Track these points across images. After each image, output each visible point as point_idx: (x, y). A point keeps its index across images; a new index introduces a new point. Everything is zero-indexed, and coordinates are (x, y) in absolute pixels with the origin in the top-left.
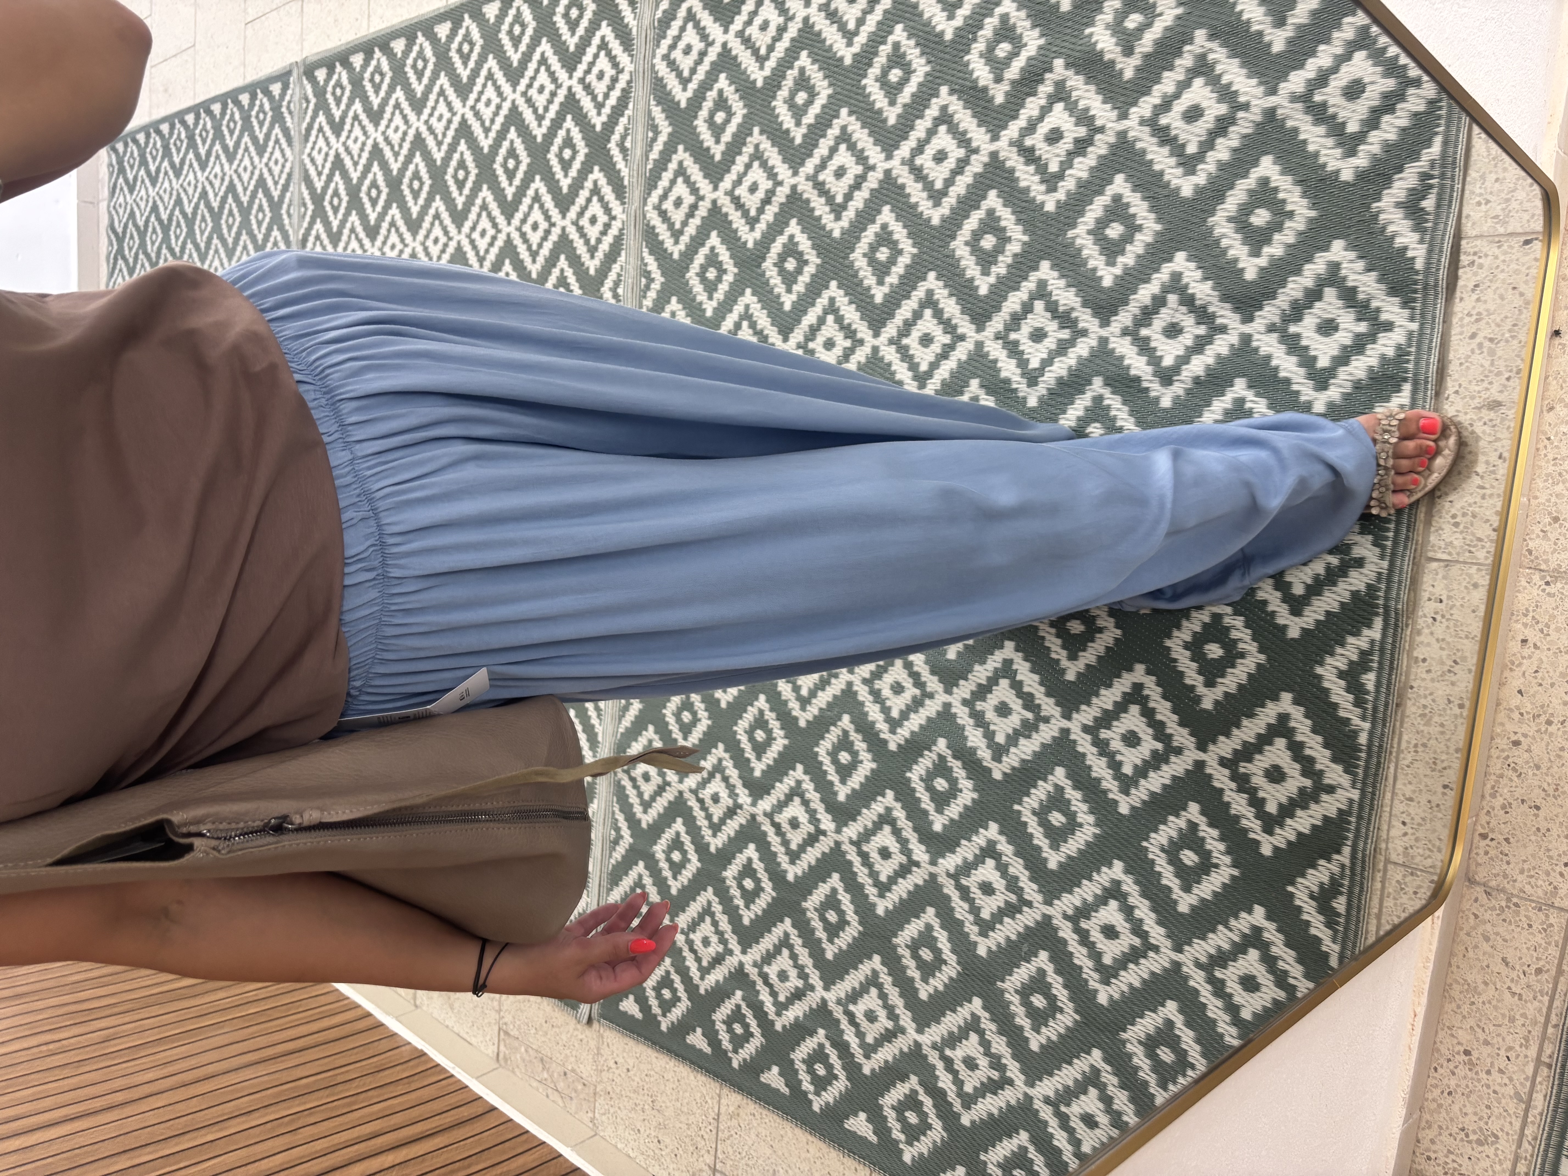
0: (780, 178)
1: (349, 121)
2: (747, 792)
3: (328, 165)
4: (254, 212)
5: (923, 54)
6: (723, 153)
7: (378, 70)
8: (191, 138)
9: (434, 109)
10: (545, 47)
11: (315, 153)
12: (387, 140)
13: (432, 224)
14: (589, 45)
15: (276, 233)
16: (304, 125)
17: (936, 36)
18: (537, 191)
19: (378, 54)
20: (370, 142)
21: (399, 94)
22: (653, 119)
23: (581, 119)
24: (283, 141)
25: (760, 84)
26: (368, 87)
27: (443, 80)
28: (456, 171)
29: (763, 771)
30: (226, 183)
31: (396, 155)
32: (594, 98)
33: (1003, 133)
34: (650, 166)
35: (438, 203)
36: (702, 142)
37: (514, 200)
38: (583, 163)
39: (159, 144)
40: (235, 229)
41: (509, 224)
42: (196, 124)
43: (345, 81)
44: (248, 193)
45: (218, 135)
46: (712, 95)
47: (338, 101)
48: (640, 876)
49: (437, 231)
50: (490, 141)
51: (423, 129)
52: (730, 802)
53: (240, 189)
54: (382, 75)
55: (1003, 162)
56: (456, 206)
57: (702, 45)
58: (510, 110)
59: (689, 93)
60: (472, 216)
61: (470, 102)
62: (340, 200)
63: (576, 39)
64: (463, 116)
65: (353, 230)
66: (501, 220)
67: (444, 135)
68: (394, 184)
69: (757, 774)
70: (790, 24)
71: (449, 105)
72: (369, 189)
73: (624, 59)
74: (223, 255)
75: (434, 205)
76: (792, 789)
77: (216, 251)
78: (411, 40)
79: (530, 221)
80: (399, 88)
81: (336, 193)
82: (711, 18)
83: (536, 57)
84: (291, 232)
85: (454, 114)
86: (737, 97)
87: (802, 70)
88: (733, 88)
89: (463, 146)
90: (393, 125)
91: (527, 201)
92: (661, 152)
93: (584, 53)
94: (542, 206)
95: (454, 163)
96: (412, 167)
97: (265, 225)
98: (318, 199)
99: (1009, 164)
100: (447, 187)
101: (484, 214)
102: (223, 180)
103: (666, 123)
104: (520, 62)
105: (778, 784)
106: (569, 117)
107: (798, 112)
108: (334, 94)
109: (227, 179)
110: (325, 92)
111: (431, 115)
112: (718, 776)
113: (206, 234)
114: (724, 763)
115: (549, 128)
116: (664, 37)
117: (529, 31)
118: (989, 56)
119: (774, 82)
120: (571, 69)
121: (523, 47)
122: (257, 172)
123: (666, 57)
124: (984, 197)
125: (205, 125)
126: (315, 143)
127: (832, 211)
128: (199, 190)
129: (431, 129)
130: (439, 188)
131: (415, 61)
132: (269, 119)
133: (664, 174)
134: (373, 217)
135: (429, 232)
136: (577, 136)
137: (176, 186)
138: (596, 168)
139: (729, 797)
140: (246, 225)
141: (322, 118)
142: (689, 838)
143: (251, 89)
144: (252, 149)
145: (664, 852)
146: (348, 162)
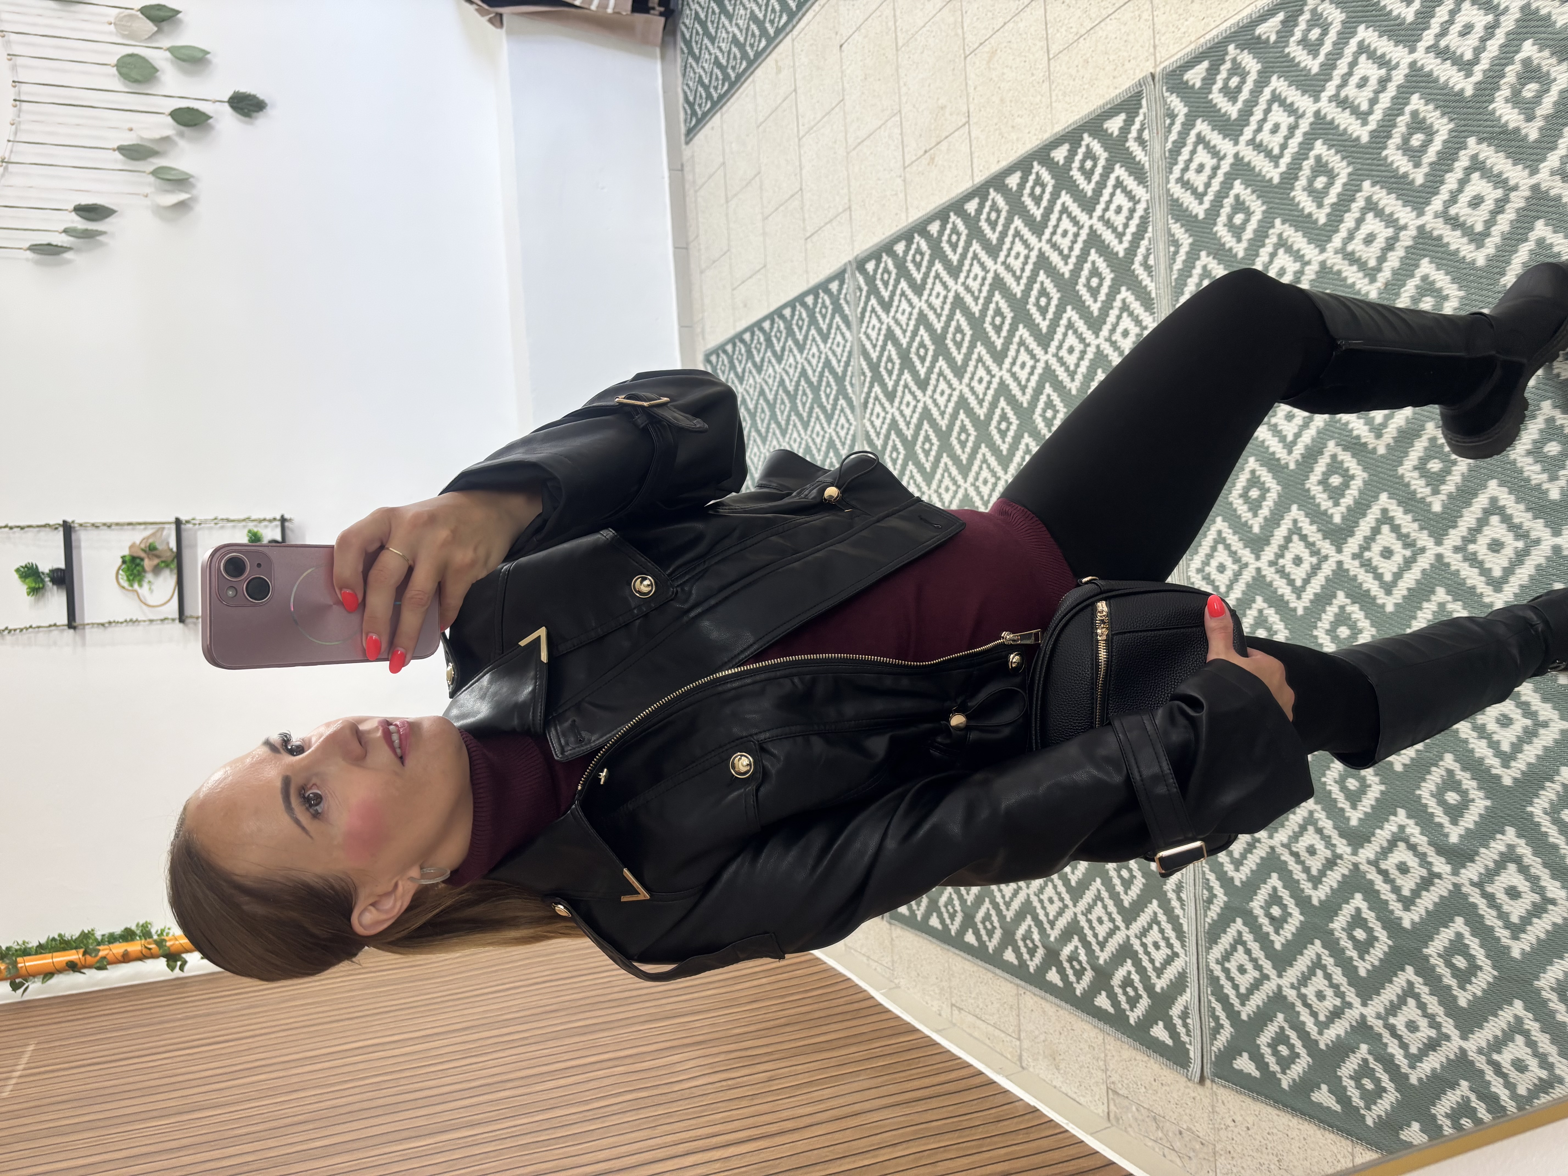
0: (1307, 258)
1: (896, 298)
2: (1344, 841)
3: (881, 338)
4: (823, 388)
5: (1443, 114)
6: (1246, 250)
7: (919, 251)
8: (768, 340)
9: (969, 271)
10: (1065, 198)
11: (870, 331)
12: (931, 306)
13: (976, 367)
14: (1105, 186)
15: (842, 402)
16: (859, 310)
17: (1455, 95)
18: (1069, 319)
19: (917, 238)
20: (916, 312)
21: (938, 266)
22: (1173, 235)
23: (1105, 251)
24: (843, 327)
25: (1276, 180)
26: (911, 266)
27: (976, 246)
28: (993, 318)
29: (1360, 819)
30: (799, 370)
31: (939, 316)
32: (1114, 230)
33: (1542, 165)
34: (1174, 277)
35: (980, 349)
36: (1224, 244)
37: (1048, 332)
38: (1110, 287)
39: (743, 350)
40: (808, 405)
41: (1046, 353)
42: (772, 328)
43: (891, 266)
44: (817, 374)
45: (790, 333)
46: (1228, 202)
47: (886, 284)
48: (1240, 933)
49: (981, 372)
50: (1022, 287)
51: (961, 290)
52: (1328, 854)
53: (810, 372)
54: (922, 254)
55: (1547, 192)
56: (995, 347)
57: (1215, 161)
58: (1038, 257)
59: (1206, 205)
60: (1012, 353)
61: (1001, 258)
62: (893, 364)
63: (1092, 185)
64: (995, 271)
65: (906, 386)
66: (1038, 351)
67: (980, 291)
68: (939, 340)
69: (1354, 822)
70: (1301, 121)
71: (982, 266)
72: (918, 350)
73: (1139, 191)
74: (800, 427)
75: (976, 351)
76: (1393, 833)
77: (795, 426)
78: (945, 220)
79: (1066, 346)
80: (937, 261)
81: (890, 359)
82: (1221, 136)
83: (1058, 207)
84: (854, 399)
85: (987, 272)
86: (1254, 197)
87: (1318, 158)
88: (1249, 190)
89: (997, 297)
90: (934, 293)
91: (1061, 330)
92: (1184, 261)
93: (1101, 195)
94: (1075, 332)
95: (990, 312)
96: (954, 324)
97: (832, 397)
98: (874, 367)
99: (1553, 193)
100: (987, 333)
101: (1022, 349)
102: (796, 368)
103: (1187, 235)
104: (1043, 216)
105: (1378, 831)
106: (1093, 251)
107: (1318, 197)
108: (882, 279)
109: (799, 366)
110: (875, 279)
111: (967, 277)
112: (1311, 829)
113: (786, 413)
114: (1316, 815)
115: (1075, 264)
116: (1176, 164)
117: (1049, 189)
118: (1516, 99)
119: (1290, 176)
120: (1090, 211)
121: (1044, 203)
122: (823, 356)
123: (1180, 180)
124: (1532, 229)
125: (779, 327)
126: (869, 322)
127: (1365, 276)
128: (778, 379)
129: (968, 289)
130: (979, 335)
131: (950, 236)
132: (830, 311)
133: (1189, 280)
134: (922, 372)
135: (973, 374)
136: (1101, 265)
137: (759, 380)
138: (1123, 289)
139: (1326, 848)
140: (817, 399)
141: (873, 301)
142: (1287, 892)
143: (814, 291)
144: (818, 339)
145: (1261, 907)
146: (898, 332)
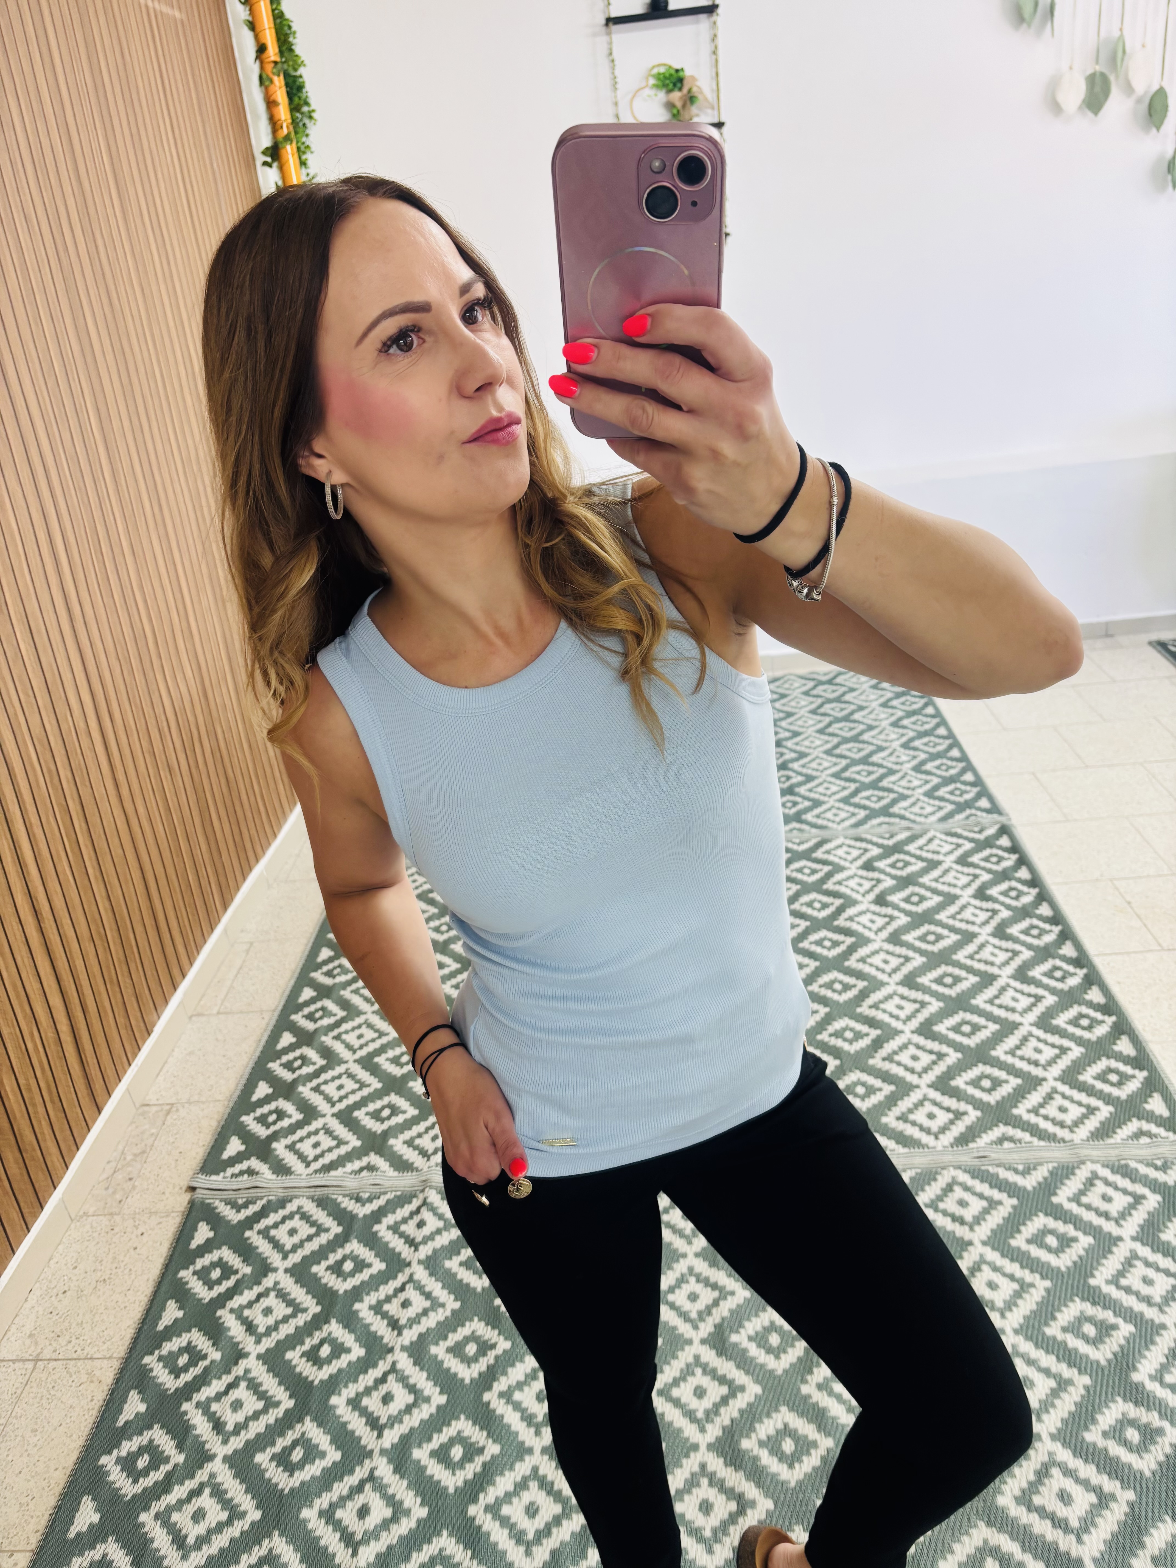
0: (1008, 1314)
1: (971, 871)
2: (415, 1338)
3: (930, 855)
4: (876, 792)
6: (1018, 1248)
7: (1020, 894)
8: (926, 733)
9: (1000, 948)
10: (1077, 1052)
11: (937, 842)
12: (964, 907)
13: (900, 956)
14: (1089, 1095)
15: (862, 814)
16: (959, 831)
18: (947, 1056)
19: (1034, 892)
20: (957, 891)
21: (1005, 914)
22: (1035, 1169)
23: (1019, 1094)
24: (941, 814)
25: (1092, 1282)
26: (1004, 886)
27: (1027, 955)
28: (950, 975)
29: (436, 1356)
30: (895, 767)
31: (953, 916)
32: (1042, 1105)
34: (991, 1169)
35: (919, 960)
36: (1024, 1224)
37: (934, 1034)
38: (981, 1100)
40: (857, 777)
42: (938, 736)
43: (1005, 864)
44: (891, 786)
45: (933, 756)
46: (1070, 1230)
47: (986, 859)
48: (327, 1230)
49: (894, 962)
50: (982, 1006)
51: (980, 940)
52: (403, 1322)
53: (892, 778)
54: (1017, 898)
56: (919, 977)
57: (1115, 1214)
58: (1014, 1022)
59: (1067, 1205)
60: (913, 994)
61: (1013, 983)
62: (902, 869)
63: (1090, 1081)
64: (1000, 977)
65: (879, 882)
66: (914, 1023)
67: (980, 961)
68: (927, 917)
69: (433, 1350)
70: (1155, 1309)
71: (1006, 962)
72: (917, 895)
73: (1083, 1132)
75: (917, 956)
76: (422, 1391)
78: (1052, 921)
79: (919, 1053)
80: (1010, 913)
81: (907, 864)
82: (1142, 1222)
83: (1067, 1044)
84: (866, 827)
85: (1000, 968)
86: (1075, 1257)
88: (1082, 1252)
89: (973, 979)
90: (977, 911)
91: (936, 1047)
92: (1007, 1180)
93: (1080, 1091)
94: (934, 1062)
95: (957, 972)
96: (945, 932)
97: (867, 803)
98: (897, 848)
100: (935, 968)
101: (917, 1006)
102: (897, 764)
103: (1034, 1183)
104: (1058, 1027)
105: (425, 1374)
107: (1074, 1327)
108: (992, 855)
109: (899, 767)
110: (991, 847)
111: (994, 946)
112: (427, 1304)
113: (849, 754)
114: (440, 1310)
115: (1005, 1063)
116: (1113, 1172)
117: (1086, 1035)
119: (1096, 1297)
120: (1062, 1079)
121: (1071, 1029)
122: (910, 792)
123: (1094, 1176)
125: (939, 744)
126: (946, 841)
128: (884, 744)
129: (982, 947)
130: (933, 960)
131: (1037, 927)
132: (958, 799)
133: (987, 1186)
134: (894, 899)
135: (892, 954)
136: (1004, 1091)
137: (884, 724)
138: (979, 1114)
139: (409, 1319)
140: (864, 787)
141: (968, 846)
142: (366, 1278)
143: (978, 782)
144: (928, 787)
145: (352, 1252)
146: (935, 873)
